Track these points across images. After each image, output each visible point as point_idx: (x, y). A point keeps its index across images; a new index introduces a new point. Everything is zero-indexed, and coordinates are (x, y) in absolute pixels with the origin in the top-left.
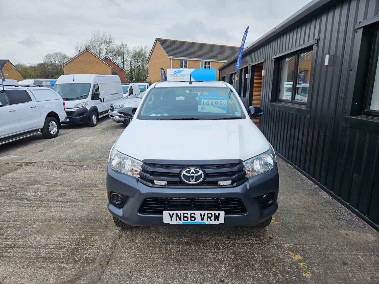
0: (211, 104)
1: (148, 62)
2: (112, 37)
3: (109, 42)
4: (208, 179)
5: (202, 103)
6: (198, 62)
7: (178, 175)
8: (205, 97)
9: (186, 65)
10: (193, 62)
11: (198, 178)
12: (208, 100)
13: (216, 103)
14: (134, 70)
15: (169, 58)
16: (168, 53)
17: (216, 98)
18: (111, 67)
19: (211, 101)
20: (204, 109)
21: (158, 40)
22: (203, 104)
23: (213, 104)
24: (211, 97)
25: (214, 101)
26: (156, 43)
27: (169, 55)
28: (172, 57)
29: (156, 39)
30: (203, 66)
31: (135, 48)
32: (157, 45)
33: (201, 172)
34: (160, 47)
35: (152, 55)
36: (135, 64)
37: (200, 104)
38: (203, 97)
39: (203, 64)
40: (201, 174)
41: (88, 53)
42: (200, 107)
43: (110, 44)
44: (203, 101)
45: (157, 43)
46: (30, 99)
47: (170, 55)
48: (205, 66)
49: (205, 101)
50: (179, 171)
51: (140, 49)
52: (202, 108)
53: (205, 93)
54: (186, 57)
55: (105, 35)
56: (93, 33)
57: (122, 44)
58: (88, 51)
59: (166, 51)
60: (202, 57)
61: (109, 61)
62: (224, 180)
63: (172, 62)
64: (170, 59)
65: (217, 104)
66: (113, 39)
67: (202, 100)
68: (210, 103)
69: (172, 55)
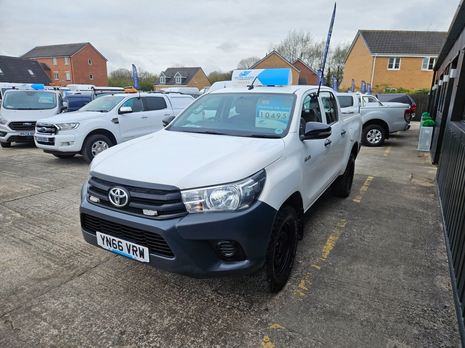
0: (272, 117)
1: (345, 63)
2: (311, 34)
3: (305, 41)
4: (132, 204)
5: (260, 114)
6: (419, 59)
7: (106, 193)
8: (265, 107)
9: (399, 64)
10: (409, 61)
11: (122, 200)
12: (268, 111)
13: (279, 115)
14: (333, 73)
15: (372, 56)
16: (372, 49)
17: (278, 108)
18: (299, 71)
19: (271, 113)
20: (263, 122)
21: (361, 32)
22: (262, 117)
23: (274, 117)
24: (272, 108)
25: (276, 113)
26: (358, 36)
27: (373, 52)
28: (376, 54)
29: (359, 31)
30: (427, 65)
31: (339, 45)
32: (359, 39)
33: (125, 194)
34: (362, 42)
35: (351, 54)
36: (336, 66)
37: (258, 116)
38: (261, 107)
39: (427, 63)
40: (125, 197)
41: (274, 55)
42: (257, 120)
43: (307, 43)
44: (262, 113)
45: (360, 36)
46: (165, 106)
47: (375, 51)
48: (429, 65)
49: (264, 112)
50: (108, 188)
51: (346, 47)
52: (260, 122)
53: (265, 101)
54: (399, 53)
55: (302, 33)
56: (289, 32)
57: (323, 42)
58: (275, 54)
59: (370, 46)
60: (427, 52)
61: (300, 64)
62: (149, 209)
63: (376, 62)
64: (374, 57)
65: (279, 117)
66: (311, 37)
67: (261, 111)
68: (271, 115)
69: (378, 51)
